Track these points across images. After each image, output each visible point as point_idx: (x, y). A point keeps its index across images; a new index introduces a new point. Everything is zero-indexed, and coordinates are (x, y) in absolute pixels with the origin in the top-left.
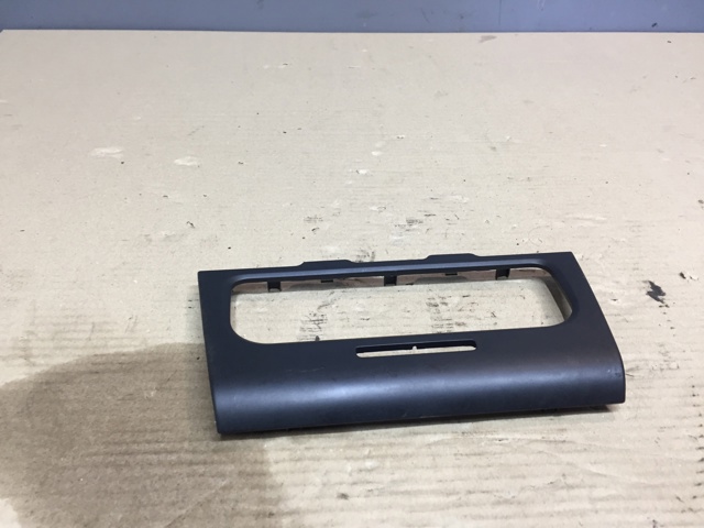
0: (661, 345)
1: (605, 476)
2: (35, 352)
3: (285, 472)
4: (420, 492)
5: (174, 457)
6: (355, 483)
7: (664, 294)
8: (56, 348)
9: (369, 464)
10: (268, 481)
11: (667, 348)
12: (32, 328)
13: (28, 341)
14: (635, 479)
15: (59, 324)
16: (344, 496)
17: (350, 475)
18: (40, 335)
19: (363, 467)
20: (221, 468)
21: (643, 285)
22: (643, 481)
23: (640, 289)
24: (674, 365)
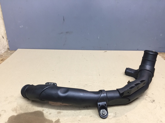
2: (17, 110)
8: (20, 109)
12: (17, 106)
13: (16, 108)
15: (21, 105)
18: (18, 107)
24: (116, 116)
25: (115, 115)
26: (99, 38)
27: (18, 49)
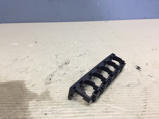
0: (138, 79)
1: (118, 109)
3: (32, 108)
4: (67, 113)
5: (5, 105)
6: (50, 111)
7: (140, 68)
9: (55, 107)
10: (28, 110)
11: (140, 80)
14: (126, 110)
16: (46, 114)
17: (49, 109)
19: (53, 107)
20: (16, 107)
21: (135, 67)
22: (128, 110)
23: (134, 67)
24: (141, 84)
25: (138, 82)
26: (98, 5)
27: (1, 24)
